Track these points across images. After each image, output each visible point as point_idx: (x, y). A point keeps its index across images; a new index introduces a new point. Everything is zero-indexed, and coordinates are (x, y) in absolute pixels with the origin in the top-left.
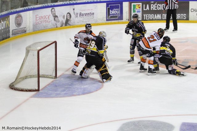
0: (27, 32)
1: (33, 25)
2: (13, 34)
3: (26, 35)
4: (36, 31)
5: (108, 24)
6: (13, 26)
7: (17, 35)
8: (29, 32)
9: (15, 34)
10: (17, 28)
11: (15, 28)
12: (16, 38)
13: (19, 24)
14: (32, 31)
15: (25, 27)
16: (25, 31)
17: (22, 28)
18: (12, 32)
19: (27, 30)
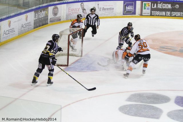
0: (61, 20)
1: (66, 15)
2: (50, 21)
3: (61, 23)
4: (69, 20)
5: (124, 17)
6: (50, 15)
7: (53, 22)
8: (63, 20)
9: (52, 22)
10: (54, 17)
11: (52, 17)
12: (53, 25)
13: (55, 14)
14: (65, 20)
15: (60, 17)
16: (60, 20)
17: (58, 17)
18: (50, 20)
19: (62, 19)
